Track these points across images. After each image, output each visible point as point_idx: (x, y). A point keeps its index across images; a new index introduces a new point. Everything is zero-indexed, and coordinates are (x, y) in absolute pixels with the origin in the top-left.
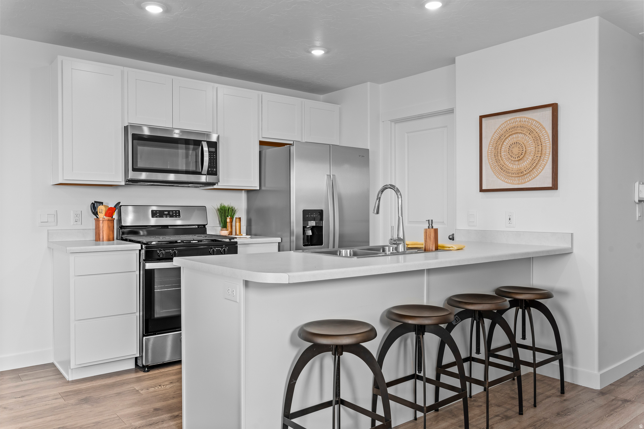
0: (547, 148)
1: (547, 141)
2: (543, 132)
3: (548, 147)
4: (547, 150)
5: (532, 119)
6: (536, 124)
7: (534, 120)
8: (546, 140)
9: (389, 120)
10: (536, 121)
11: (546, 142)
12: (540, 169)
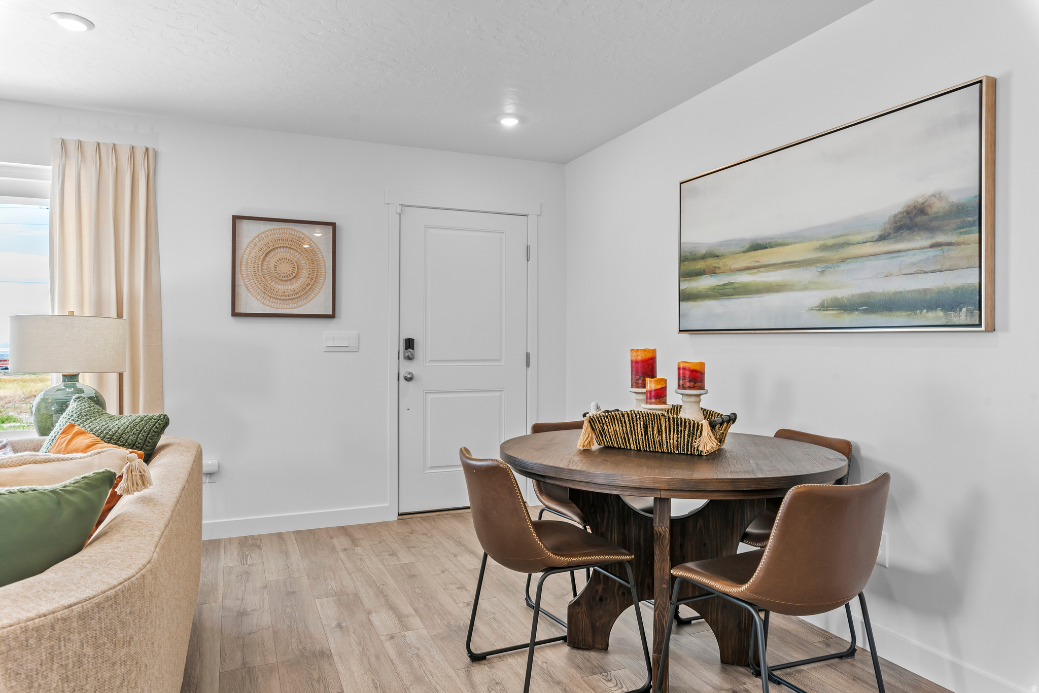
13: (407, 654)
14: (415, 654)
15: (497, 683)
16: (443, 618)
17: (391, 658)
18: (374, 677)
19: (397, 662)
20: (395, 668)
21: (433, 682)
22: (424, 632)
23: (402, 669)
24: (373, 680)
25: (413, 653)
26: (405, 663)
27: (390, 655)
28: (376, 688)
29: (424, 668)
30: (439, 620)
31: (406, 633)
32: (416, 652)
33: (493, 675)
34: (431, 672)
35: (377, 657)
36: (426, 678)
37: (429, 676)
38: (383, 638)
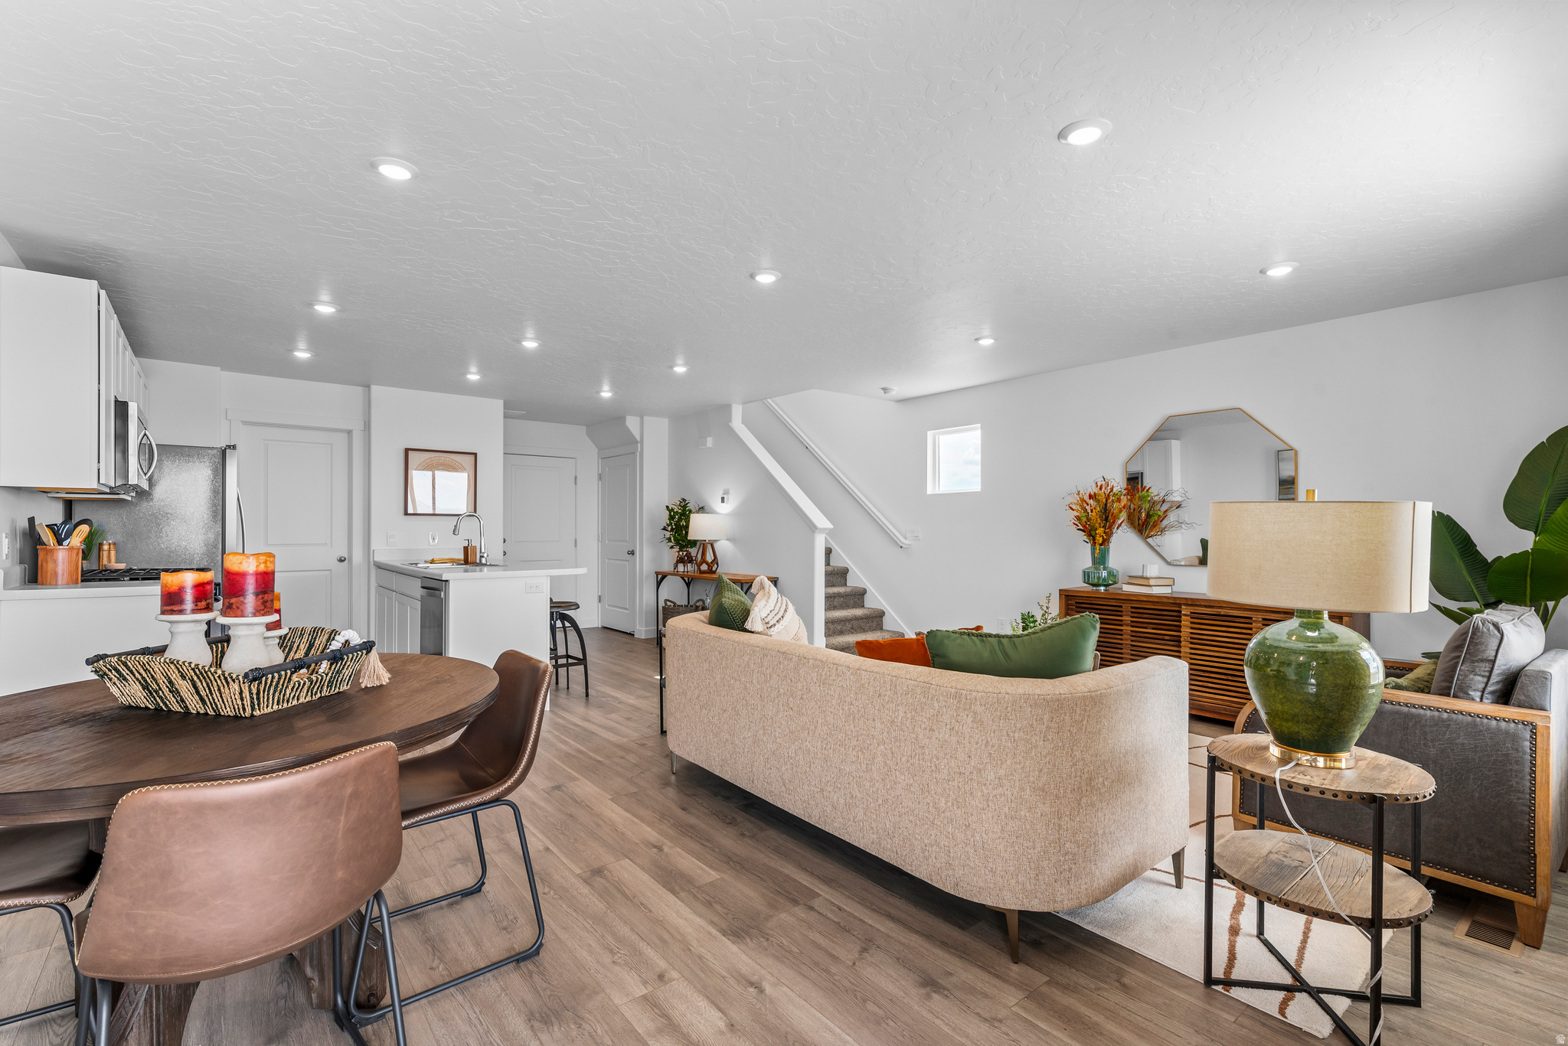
7: (456, 462)
13: (626, 952)
14: (615, 954)
15: (505, 929)
16: (591, 1036)
17: (645, 943)
18: (652, 915)
19: (634, 937)
20: (632, 929)
21: (581, 919)
22: (618, 999)
23: (624, 930)
24: (650, 911)
25: (619, 955)
26: (624, 938)
27: (649, 947)
28: (642, 904)
29: (598, 936)
30: (599, 1031)
31: (644, 991)
32: (616, 957)
33: (509, 939)
34: (588, 931)
35: (663, 941)
36: (591, 923)
37: (588, 926)
38: (675, 974)
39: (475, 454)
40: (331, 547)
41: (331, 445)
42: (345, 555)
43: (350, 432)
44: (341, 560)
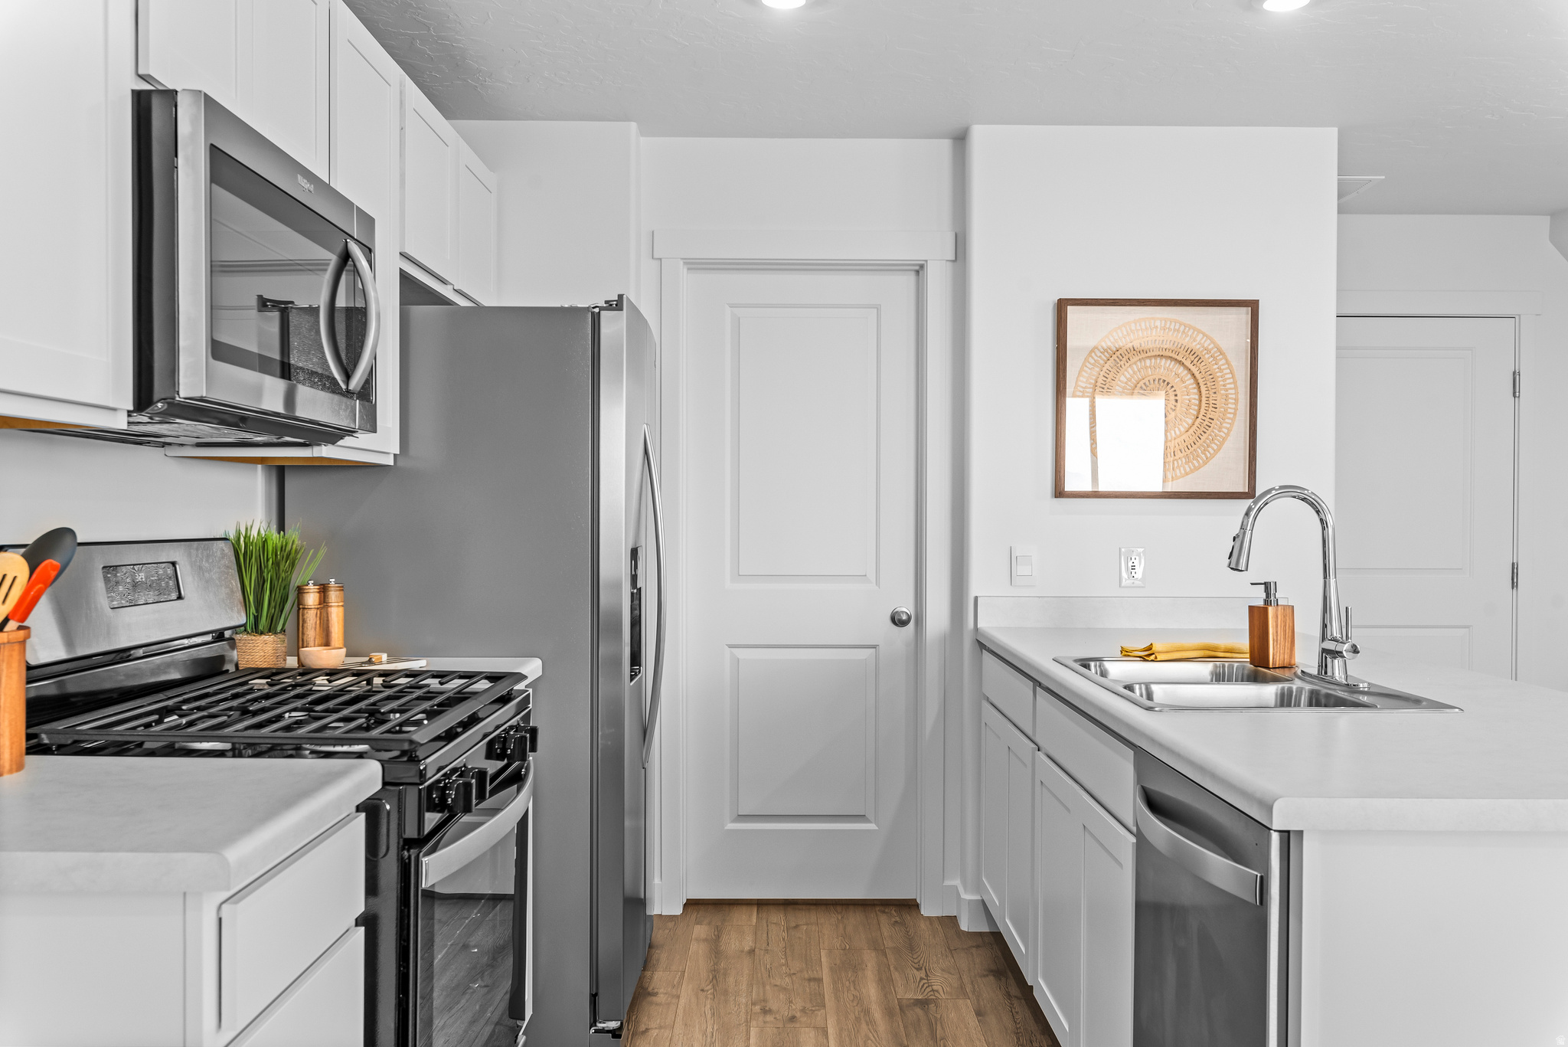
0: (1230, 401)
1: (1229, 384)
2: (1221, 363)
3: (1232, 398)
4: (1230, 406)
5: (1195, 329)
6: (1203, 341)
7: (1199, 332)
8: (1228, 381)
9: (682, 259)
10: (1204, 335)
11: (1228, 386)
12: (1213, 449)
39: (1253, 306)
40: (878, 583)
41: (878, 308)
42: (907, 608)
43: (920, 270)
44: (897, 621)
